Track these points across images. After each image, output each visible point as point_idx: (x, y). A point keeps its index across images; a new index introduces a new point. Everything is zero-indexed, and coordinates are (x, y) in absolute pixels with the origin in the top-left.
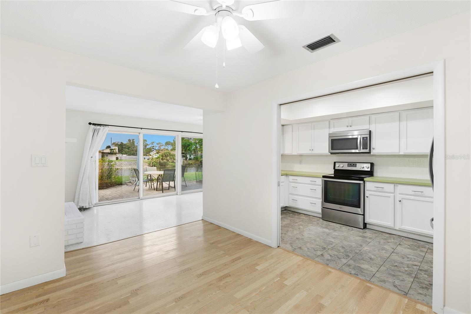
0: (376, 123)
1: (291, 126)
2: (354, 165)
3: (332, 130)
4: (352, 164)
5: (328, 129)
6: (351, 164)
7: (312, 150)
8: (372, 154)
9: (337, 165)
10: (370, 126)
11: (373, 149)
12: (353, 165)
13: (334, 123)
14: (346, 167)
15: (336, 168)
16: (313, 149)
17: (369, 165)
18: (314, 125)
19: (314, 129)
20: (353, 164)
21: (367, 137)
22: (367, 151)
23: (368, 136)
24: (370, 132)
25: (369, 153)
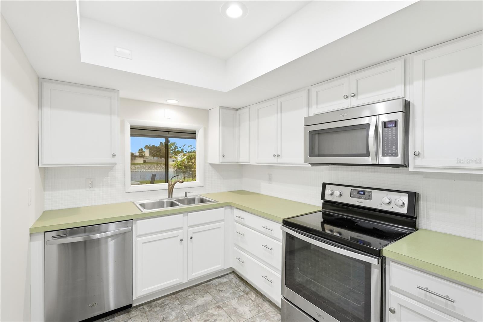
0: (424, 78)
1: (246, 110)
2: (366, 193)
3: (315, 110)
4: (362, 191)
5: (306, 109)
6: (359, 191)
7: (278, 156)
8: (411, 169)
9: (328, 191)
10: (408, 87)
11: (417, 155)
12: (364, 194)
13: (318, 92)
14: (347, 198)
15: (327, 198)
16: (279, 154)
17: (405, 199)
18: (281, 103)
19: (281, 112)
20: (364, 192)
21: (395, 122)
22: (398, 160)
23: (399, 117)
24: (407, 105)
25: (405, 165)
